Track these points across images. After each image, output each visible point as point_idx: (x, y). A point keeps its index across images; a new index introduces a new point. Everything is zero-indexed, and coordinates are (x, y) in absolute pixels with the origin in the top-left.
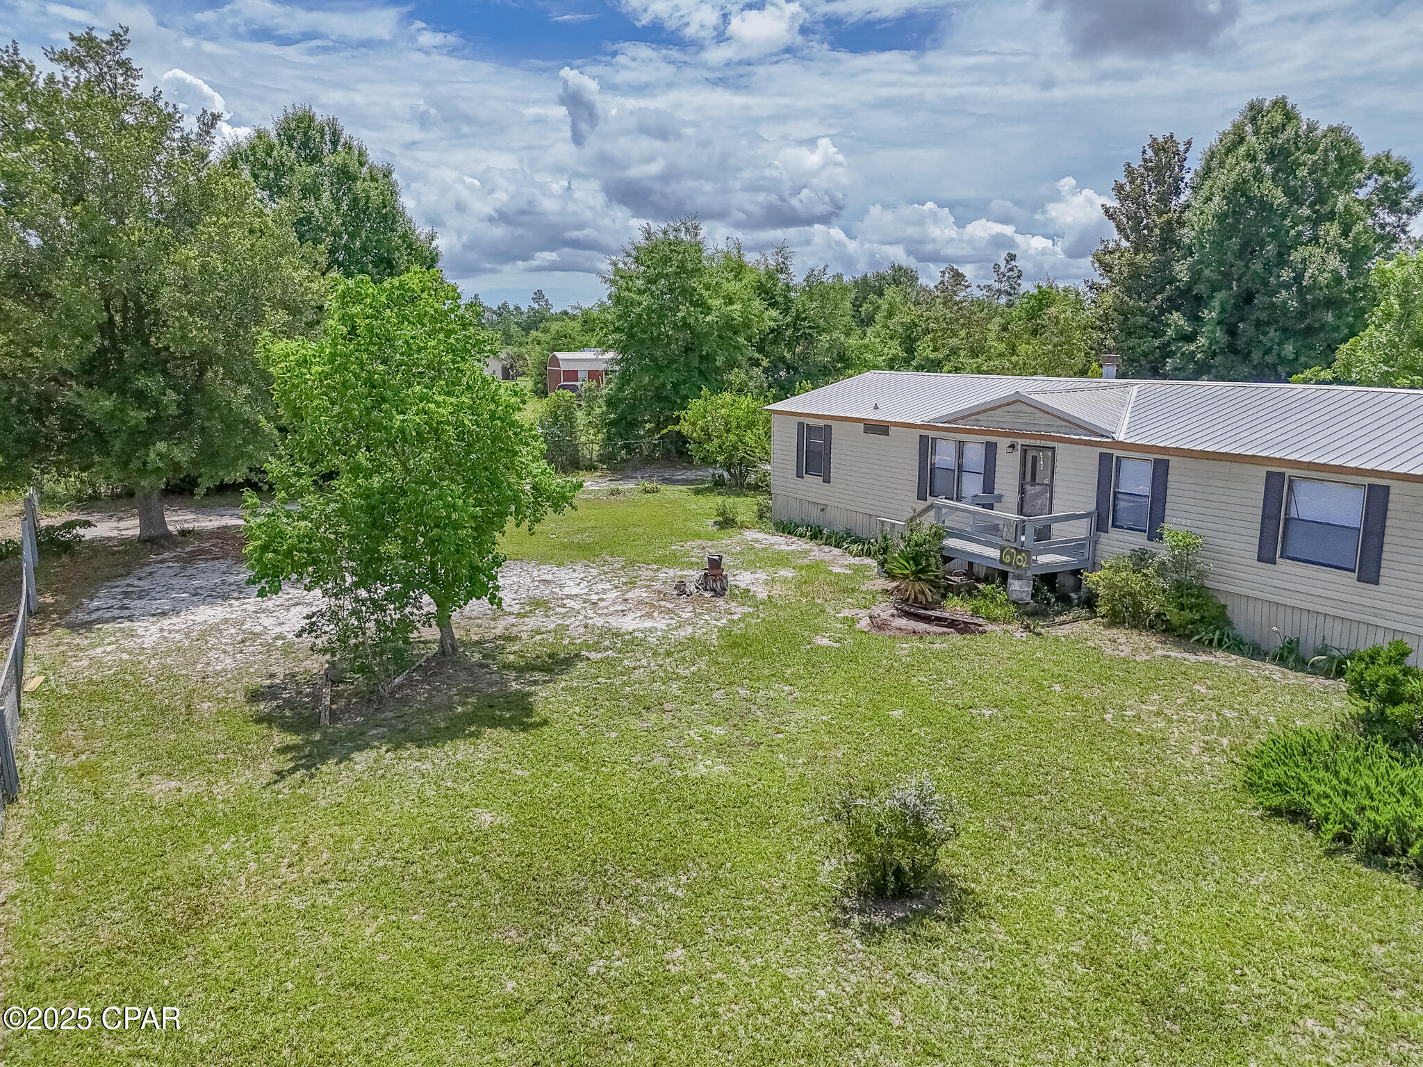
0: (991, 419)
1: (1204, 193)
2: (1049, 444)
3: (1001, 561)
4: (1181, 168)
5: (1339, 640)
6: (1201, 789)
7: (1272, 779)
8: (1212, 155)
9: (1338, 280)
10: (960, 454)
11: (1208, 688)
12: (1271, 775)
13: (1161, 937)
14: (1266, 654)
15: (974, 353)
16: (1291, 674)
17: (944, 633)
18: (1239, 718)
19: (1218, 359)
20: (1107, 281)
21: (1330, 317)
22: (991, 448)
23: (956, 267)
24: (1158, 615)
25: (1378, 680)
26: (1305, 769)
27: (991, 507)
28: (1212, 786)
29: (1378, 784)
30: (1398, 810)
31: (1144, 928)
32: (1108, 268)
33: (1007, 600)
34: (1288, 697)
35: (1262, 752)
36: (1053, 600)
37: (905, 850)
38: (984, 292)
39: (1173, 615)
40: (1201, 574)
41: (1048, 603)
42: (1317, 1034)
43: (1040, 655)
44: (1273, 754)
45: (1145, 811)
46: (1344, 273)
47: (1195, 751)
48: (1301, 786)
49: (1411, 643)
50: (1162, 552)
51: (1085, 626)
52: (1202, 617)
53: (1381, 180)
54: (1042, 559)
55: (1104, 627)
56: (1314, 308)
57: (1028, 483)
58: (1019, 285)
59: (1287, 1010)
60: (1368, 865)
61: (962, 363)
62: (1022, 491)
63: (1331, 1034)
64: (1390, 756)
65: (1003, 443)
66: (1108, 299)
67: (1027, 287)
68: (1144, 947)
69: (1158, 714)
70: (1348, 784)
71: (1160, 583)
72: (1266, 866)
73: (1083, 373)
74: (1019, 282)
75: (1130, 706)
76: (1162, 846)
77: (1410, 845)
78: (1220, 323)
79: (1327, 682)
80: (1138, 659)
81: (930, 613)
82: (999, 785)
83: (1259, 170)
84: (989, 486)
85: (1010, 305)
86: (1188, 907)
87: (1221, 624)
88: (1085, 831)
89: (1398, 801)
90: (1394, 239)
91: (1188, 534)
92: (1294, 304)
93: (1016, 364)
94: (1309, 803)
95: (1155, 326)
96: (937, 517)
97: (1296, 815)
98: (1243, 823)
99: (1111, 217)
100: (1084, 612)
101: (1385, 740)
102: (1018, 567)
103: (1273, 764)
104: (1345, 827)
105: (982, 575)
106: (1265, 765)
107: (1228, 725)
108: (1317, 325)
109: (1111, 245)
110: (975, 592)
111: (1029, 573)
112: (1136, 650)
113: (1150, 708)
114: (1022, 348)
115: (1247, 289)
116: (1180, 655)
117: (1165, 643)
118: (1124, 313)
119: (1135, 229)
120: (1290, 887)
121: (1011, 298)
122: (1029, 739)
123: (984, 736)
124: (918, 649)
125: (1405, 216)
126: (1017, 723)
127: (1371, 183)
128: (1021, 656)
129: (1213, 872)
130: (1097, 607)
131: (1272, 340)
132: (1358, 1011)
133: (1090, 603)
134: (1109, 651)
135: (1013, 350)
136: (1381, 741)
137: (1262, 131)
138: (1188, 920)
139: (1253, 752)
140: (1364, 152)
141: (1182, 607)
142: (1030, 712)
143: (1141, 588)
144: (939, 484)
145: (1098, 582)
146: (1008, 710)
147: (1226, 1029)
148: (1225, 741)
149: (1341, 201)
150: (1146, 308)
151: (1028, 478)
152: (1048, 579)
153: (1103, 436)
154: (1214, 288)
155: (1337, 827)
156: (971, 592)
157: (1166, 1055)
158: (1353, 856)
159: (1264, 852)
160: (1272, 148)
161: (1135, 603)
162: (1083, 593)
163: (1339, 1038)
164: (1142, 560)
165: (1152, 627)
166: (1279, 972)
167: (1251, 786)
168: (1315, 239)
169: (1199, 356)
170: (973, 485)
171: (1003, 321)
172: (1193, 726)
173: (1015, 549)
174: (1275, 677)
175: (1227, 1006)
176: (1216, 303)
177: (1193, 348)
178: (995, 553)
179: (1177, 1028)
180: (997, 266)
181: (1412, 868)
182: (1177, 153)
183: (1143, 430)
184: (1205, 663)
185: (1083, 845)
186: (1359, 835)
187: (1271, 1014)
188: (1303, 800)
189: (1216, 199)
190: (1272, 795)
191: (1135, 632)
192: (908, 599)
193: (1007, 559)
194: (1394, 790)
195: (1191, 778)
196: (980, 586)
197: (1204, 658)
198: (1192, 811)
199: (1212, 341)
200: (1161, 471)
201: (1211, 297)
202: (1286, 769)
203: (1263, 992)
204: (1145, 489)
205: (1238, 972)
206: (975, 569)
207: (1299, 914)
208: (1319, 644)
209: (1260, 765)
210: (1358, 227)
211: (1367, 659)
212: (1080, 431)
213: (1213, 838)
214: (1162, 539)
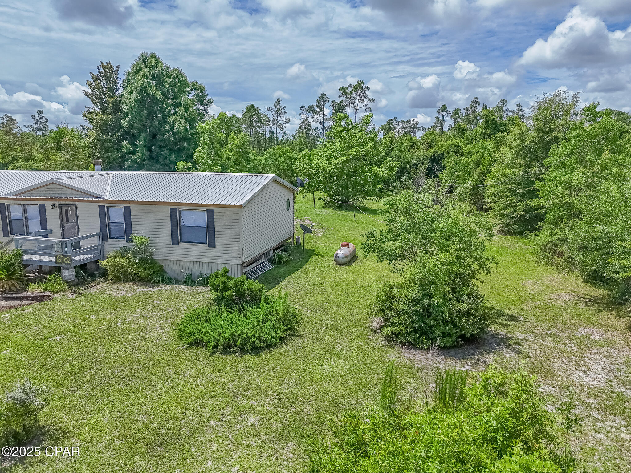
0: (39, 192)
1: (129, 89)
2: (73, 203)
3: (56, 262)
4: (117, 78)
5: (206, 271)
6: (162, 344)
7: (188, 331)
8: (129, 74)
9: (186, 130)
10: (25, 210)
11: (160, 301)
12: (187, 331)
13: (152, 413)
14: (181, 282)
15: (26, 159)
16: (190, 288)
17: (30, 304)
18: (173, 311)
19: (146, 161)
20: (92, 126)
21: (186, 145)
22: (42, 208)
23: (10, 115)
24: (136, 274)
25: (219, 284)
26: (199, 324)
27: (47, 236)
28: (166, 341)
29: (224, 322)
30: (232, 330)
31: (144, 412)
32: (91, 121)
33: (62, 281)
34: (191, 297)
35: (183, 322)
36: (86, 276)
37: (18, 422)
38: (29, 128)
39: (142, 273)
40: (151, 254)
41: (84, 278)
42: (214, 426)
43: (83, 303)
44: (187, 322)
45: (140, 361)
46: (188, 127)
47: (158, 329)
48: (198, 331)
49: (228, 267)
50: (134, 247)
51: (104, 285)
52: (154, 272)
53: (196, 92)
54: (78, 258)
55: (113, 284)
56: (180, 141)
57: (65, 223)
58: (47, 126)
59: (203, 422)
60: (224, 354)
61: (20, 165)
62: (62, 227)
63: (219, 424)
64: (227, 311)
65: (48, 204)
66: (93, 135)
67: (52, 127)
68: (145, 420)
69: (140, 317)
70: (214, 326)
71: (135, 260)
72: (190, 367)
73: (87, 168)
74: (47, 124)
75: (128, 317)
76: (148, 374)
77: (237, 342)
78: (144, 146)
79: (204, 288)
80: (129, 295)
81: (20, 295)
82: (68, 372)
83: (150, 83)
84: (44, 225)
85: (43, 136)
86: (162, 395)
87: (162, 273)
88: (114, 379)
89: (231, 327)
90: (204, 115)
91: (143, 237)
92: (172, 139)
93: (51, 165)
94: (202, 337)
95: (117, 147)
96: (17, 245)
97: (198, 343)
98: (179, 353)
99: (88, 96)
100: (102, 279)
101: (225, 306)
102: (66, 264)
103: (187, 326)
104: (215, 342)
105: (47, 270)
106: (184, 327)
107: (170, 314)
108: (182, 148)
109: (91, 110)
110: (44, 280)
111: (72, 266)
112: (128, 291)
113: (137, 316)
114: (52, 157)
115: (153, 133)
116: (147, 290)
117: (140, 286)
118: (102, 141)
119: (101, 103)
120: (199, 373)
121: (44, 132)
122: (82, 345)
123: (58, 350)
124: (15, 315)
125: (206, 107)
126: (75, 339)
127: (192, 92)
128: (73, 306)
129: (170, 377)
130: (108, 276)
131: (166, 154)
132: (227, 411)
133: (104, 274)
134: (116, 294)
135: (48, 158)
136: (223, 306)
137: (148, 66)
138: (162, 401)
139: (180, 323)
140: (188, 80)
141: (145, 269)
142: (81, 332)
143: (126, 264)
144: (15, 228)
145: (107, 264)
146: (69, 334)
147: (182, 440)
148: (169, 321)
149: (183, 99)
150: (112, 139)
151: (65, 220)
152: (83, 266)
153: (98, 198)
154: (140, 131)
155: (213, 343)
156: (42, 280)
157: (159, 462)
158: (219, 352)
159: (188, 362)
160: (154, 74)
161: (125, 271)
162: (100, 271)
163: (222, 424)
164: (125, 251)
165: (134, 280)
166: (199, 408)
167: (181, 337)
168: (176, 113)
169: (139, 160)
170: (35, 226)
171: (41, 144)
172: (156, 319)
173: (63, 255)
174: (185, 290)
175: (181, 430)
176: (142, 138)
177: (136, 157)
178: (53, 259)
179: (162, 449)
180: (33, 117)
181: (238, 350)
182: (113, 71)
183: (117, 194)
184: (157, 291)
185: (114, 386)
186: (220, 344)
187: (198, 426)
188: (200, 337)
189: (135, 93)
190: (189, 338)
191: (127, 283)
192: (5, 291)
193: (60, 261)
194: (229, 323)
195: (157, 341)
196: (47, 276)
197: (157, 288)
198: (159, 355)
199: (143, 155)
200: (127, 211)
201: (139, 135)
202: (192, 326)
203: (194, 418)
204: (122, 220)
205: (184, 414)
206: (43, 268)
207: (203, 382)
208: (199, 274)
209: (182, 328)
210: (190, 110)
211: (215, 276)
212: (87, 196)
213: (169, 363)
214: (132, 241)
